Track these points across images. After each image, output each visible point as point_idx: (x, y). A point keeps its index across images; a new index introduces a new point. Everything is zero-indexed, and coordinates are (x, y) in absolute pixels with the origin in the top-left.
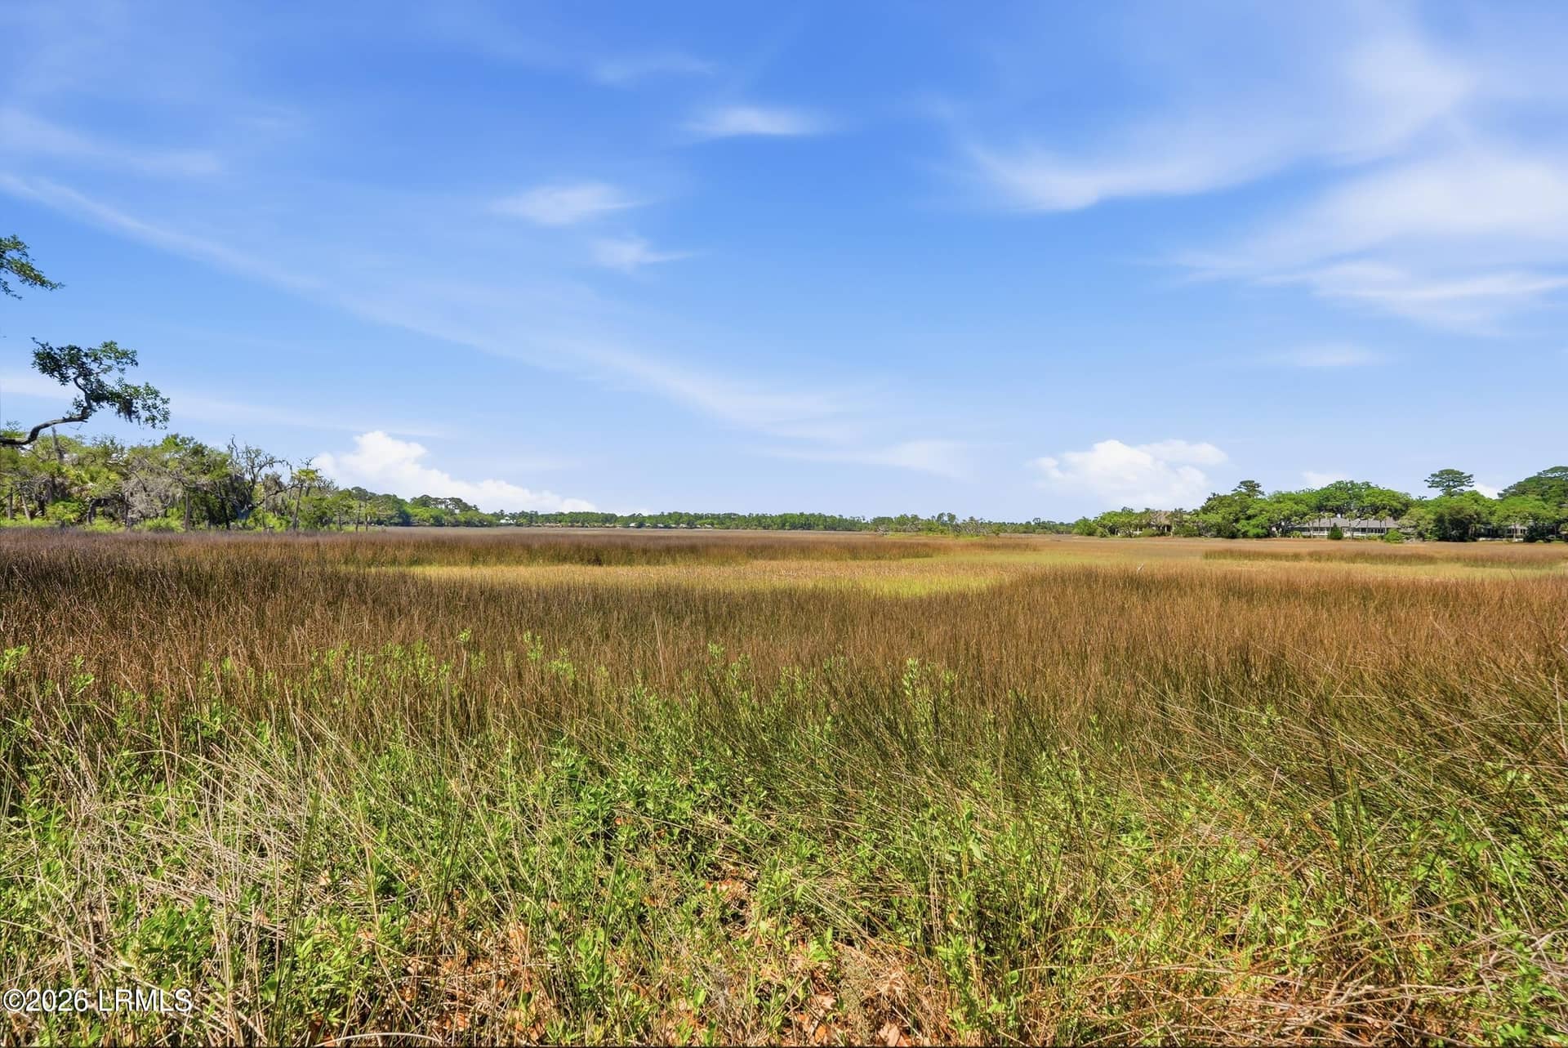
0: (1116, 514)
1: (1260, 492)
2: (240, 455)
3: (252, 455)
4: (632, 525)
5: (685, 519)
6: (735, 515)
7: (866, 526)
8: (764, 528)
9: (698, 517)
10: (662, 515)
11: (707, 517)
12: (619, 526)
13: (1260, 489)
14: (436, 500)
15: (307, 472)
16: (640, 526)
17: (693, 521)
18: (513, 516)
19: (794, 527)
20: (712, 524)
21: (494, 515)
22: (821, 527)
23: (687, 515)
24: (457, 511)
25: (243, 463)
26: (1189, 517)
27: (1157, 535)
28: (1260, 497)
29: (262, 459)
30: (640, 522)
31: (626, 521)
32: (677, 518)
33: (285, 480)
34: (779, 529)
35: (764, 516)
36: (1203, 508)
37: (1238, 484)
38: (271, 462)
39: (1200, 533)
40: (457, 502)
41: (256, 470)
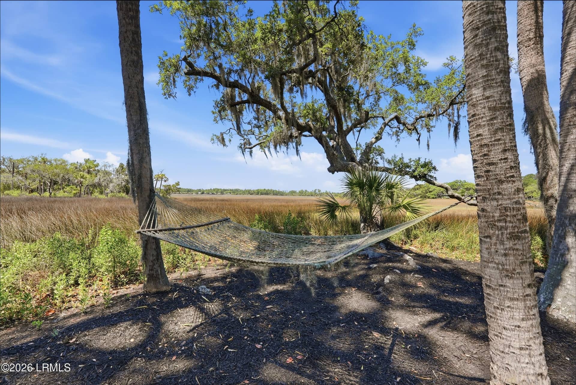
4: (199, 193)
5: (220, 191)
8: (251, 194)
9: (225, 190)
11: (228, 190)
12: (194, 194)
16: (203, 193)
17: (223, 192)
19: (262, 194)
20: (230, 193)
22: (272, 194)
23: (221, 189)
31: (197, 192)
32: (217, 191)
34: (256, 194)
35: (250, 190)
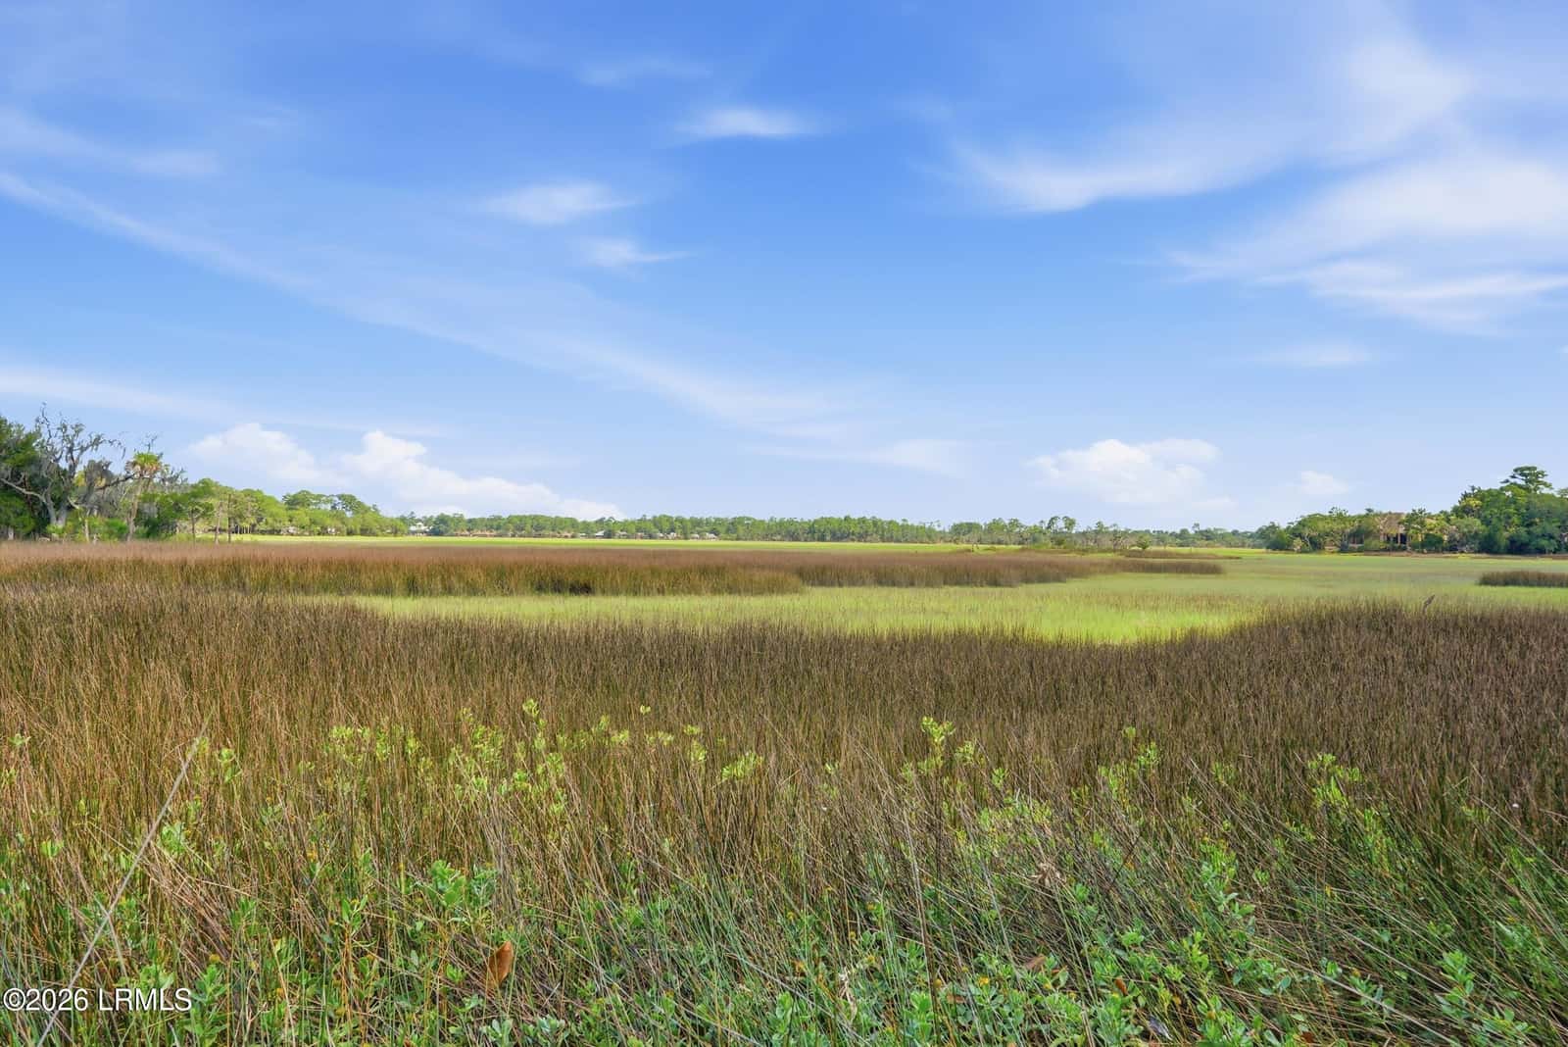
0: (1324, 518)
1: (1545, 484)
2: (53, 433)
3: (70, 433)
6: (749, 519)
7: (942, 537)
10: (643, 520)
13: (1545, 480)
14: (318, 497)
15: (148, 458)
18: (427, 521)
21: (403, 519)
24: (349, 514)
25: (58, 444)
26: (1434, 522)
27: (1386, 550)
28: (1545, 491)
29: (84, 438)
30: (609, 529)
33: (117, 469)
36: (1456, 510)
37: (1511, 473)
38: (96, 442)
39: (1453, 547)
40: (349, 501)
41: (75, 454)
